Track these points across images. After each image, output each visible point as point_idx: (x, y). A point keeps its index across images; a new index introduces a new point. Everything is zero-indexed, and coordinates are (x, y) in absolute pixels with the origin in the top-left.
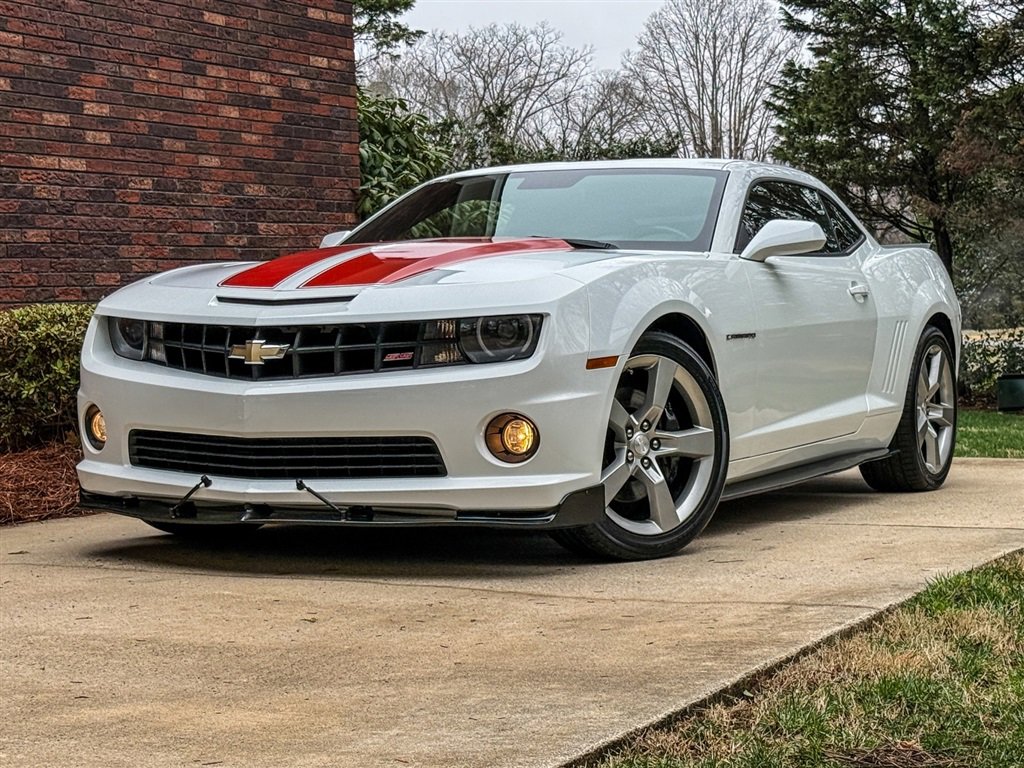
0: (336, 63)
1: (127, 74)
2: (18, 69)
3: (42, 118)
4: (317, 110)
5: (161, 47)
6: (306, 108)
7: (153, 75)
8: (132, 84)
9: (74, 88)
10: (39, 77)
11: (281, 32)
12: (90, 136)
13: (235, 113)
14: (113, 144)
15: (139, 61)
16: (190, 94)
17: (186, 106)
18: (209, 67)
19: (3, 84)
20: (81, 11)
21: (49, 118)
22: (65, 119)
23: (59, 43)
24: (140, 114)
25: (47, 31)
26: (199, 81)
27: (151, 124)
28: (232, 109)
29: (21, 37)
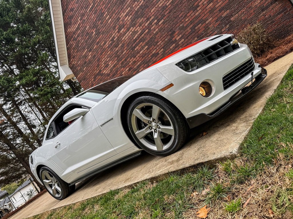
1: (182, 25)
2: (163, 46)
5: (186, 13)
7: (187, 20)
9: (173, 38)
10: (167, 43)
12: (180, 43)
13: (212, 4)
14: (185, 39)
15: (183, 21)
16: (197, 14)
19: (162, 50)
20: (168, 25)
21: (171, 47)
22: (174, 45)
23: (167, 35)
24: (188, 29)
25: (164, 35)
26: (198, 9)
27: (191, 29)
28: (210, 4)
29: (161, 41)
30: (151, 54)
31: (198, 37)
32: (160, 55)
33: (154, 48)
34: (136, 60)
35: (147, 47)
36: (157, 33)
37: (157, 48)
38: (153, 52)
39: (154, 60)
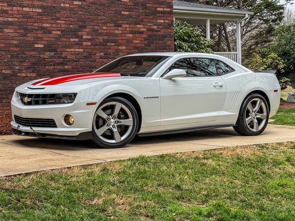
0: (167, 21)
1: (97, 28)
2: (63, 29)
3: (70, 40)
4: (159, 33)
5: (108, 21)
6: (155, 33)
7: (104, 28)
8: (98, 30)
9: (80, 32)
10: (69, 30)
11: (148, 15)
12: (84, 43)
13: (131, 36)
14: (92, 45)
15: (100, 25)
16: (116, 32)
17: (114, 35)
18: (123, 25)
19: (59, 33)
20: (83, 14)
21: (72, 40)
22: (77, 40)
23: (76, 22)
24: (100, 37)
25: (72, 20)
26: (120, 28)
27: (104, 40)
28: (130, 34)
29: (64, 22)
30: (40, 25)
31: (105, 54)
32: (52, 36)
33: (50, 21)
34: (9, 12)
35: (40, 11)
36: (64, 9)
37: (54, 26)
38: (45, 25)
39: (39, 35)
